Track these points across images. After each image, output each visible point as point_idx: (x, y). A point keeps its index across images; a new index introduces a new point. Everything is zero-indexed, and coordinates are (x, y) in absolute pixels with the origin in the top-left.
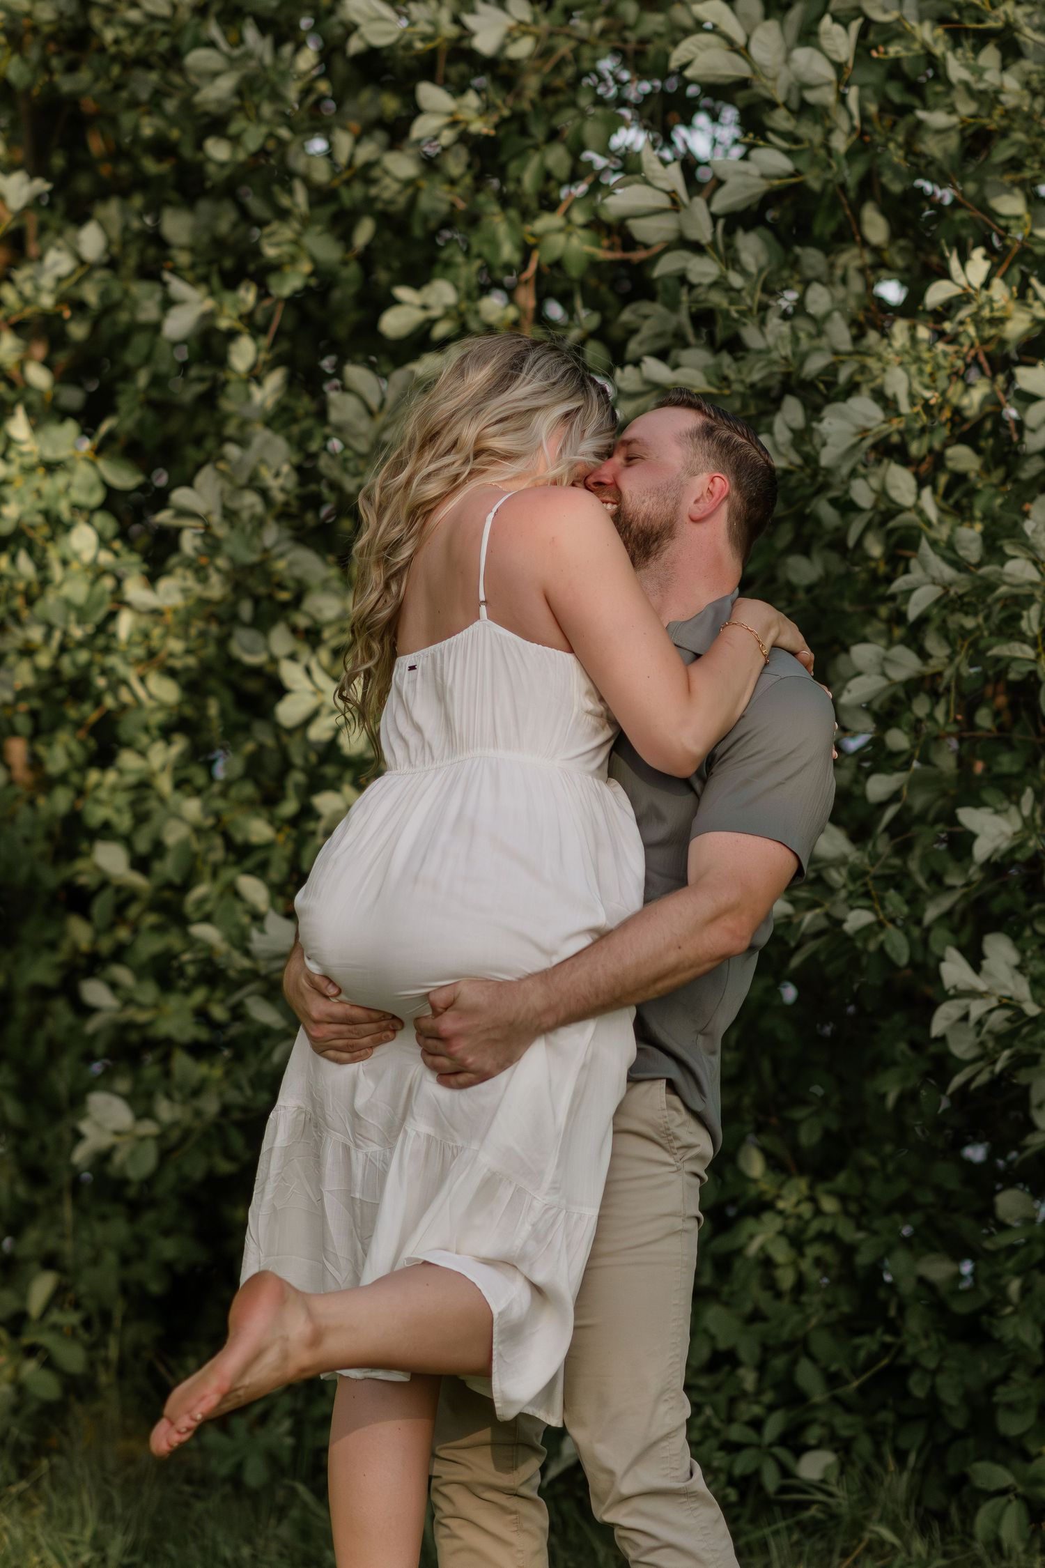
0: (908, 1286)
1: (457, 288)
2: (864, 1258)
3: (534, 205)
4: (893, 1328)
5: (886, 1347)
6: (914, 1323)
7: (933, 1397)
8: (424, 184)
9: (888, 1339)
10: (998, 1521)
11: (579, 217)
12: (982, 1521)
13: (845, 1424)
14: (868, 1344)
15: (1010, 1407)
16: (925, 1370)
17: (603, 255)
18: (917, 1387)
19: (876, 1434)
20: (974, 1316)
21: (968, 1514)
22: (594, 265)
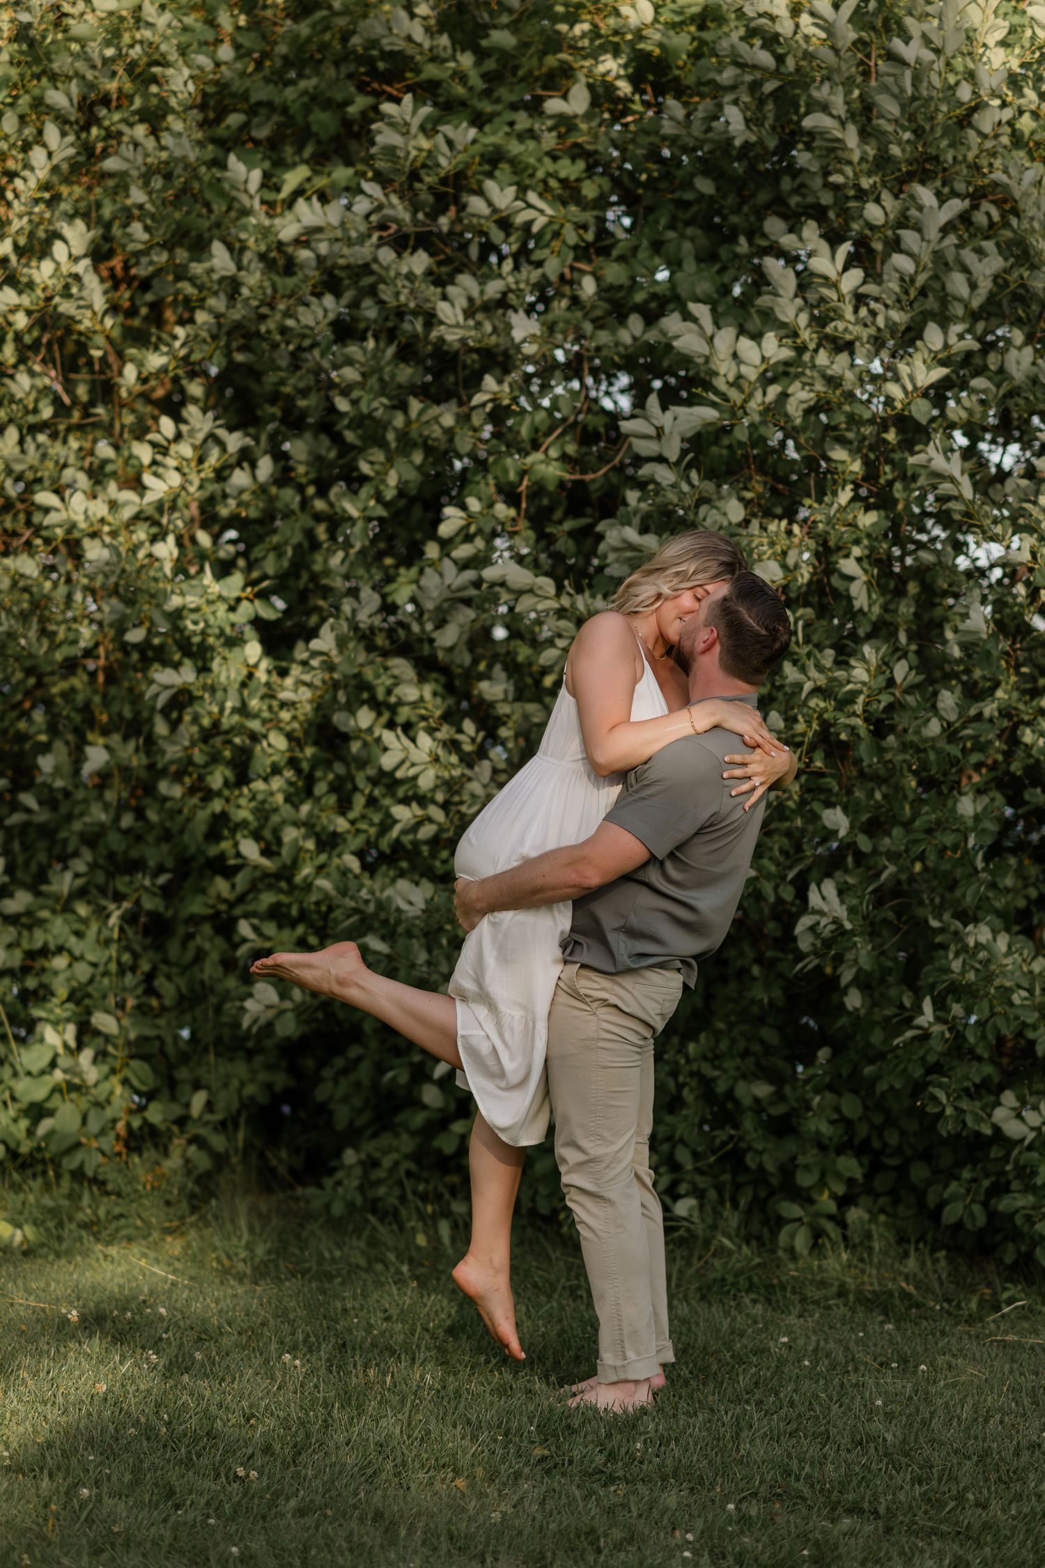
0: (747, 1102)
1: (480, 499)
2: (721, 1087)
3: (528, 447)
4: (736, 1126)
5: (731, 1137)
6: (748, 1123)
7: (761, 1167)
8: (457, 430)
9: (732, 1132)
10: (792, 1236)
11: (554, 453)
12: (783, 1238)
13: (702, 1182)
14: (721, 1135)
15: (807, 1167)
16: (756, 1151)
17: (567, 476)
18: (750, 1161)
19: (719, 1189)
20: (786, 1117)
21: (774, 1235)
22: (561, 484)
